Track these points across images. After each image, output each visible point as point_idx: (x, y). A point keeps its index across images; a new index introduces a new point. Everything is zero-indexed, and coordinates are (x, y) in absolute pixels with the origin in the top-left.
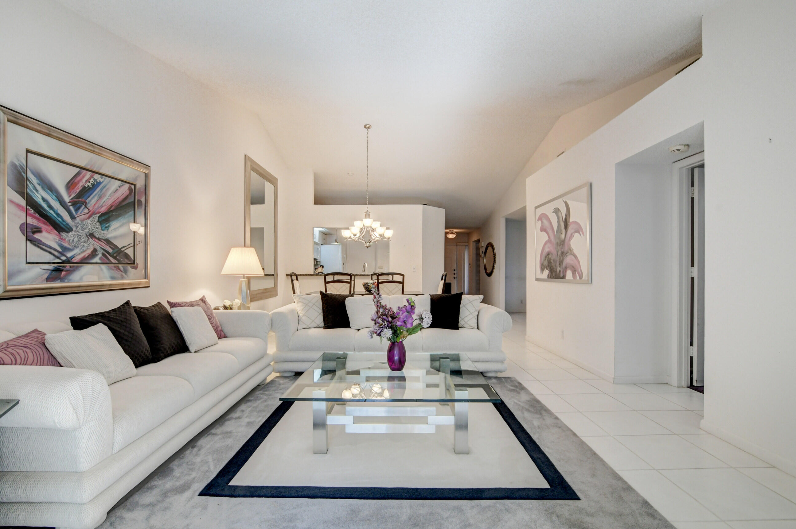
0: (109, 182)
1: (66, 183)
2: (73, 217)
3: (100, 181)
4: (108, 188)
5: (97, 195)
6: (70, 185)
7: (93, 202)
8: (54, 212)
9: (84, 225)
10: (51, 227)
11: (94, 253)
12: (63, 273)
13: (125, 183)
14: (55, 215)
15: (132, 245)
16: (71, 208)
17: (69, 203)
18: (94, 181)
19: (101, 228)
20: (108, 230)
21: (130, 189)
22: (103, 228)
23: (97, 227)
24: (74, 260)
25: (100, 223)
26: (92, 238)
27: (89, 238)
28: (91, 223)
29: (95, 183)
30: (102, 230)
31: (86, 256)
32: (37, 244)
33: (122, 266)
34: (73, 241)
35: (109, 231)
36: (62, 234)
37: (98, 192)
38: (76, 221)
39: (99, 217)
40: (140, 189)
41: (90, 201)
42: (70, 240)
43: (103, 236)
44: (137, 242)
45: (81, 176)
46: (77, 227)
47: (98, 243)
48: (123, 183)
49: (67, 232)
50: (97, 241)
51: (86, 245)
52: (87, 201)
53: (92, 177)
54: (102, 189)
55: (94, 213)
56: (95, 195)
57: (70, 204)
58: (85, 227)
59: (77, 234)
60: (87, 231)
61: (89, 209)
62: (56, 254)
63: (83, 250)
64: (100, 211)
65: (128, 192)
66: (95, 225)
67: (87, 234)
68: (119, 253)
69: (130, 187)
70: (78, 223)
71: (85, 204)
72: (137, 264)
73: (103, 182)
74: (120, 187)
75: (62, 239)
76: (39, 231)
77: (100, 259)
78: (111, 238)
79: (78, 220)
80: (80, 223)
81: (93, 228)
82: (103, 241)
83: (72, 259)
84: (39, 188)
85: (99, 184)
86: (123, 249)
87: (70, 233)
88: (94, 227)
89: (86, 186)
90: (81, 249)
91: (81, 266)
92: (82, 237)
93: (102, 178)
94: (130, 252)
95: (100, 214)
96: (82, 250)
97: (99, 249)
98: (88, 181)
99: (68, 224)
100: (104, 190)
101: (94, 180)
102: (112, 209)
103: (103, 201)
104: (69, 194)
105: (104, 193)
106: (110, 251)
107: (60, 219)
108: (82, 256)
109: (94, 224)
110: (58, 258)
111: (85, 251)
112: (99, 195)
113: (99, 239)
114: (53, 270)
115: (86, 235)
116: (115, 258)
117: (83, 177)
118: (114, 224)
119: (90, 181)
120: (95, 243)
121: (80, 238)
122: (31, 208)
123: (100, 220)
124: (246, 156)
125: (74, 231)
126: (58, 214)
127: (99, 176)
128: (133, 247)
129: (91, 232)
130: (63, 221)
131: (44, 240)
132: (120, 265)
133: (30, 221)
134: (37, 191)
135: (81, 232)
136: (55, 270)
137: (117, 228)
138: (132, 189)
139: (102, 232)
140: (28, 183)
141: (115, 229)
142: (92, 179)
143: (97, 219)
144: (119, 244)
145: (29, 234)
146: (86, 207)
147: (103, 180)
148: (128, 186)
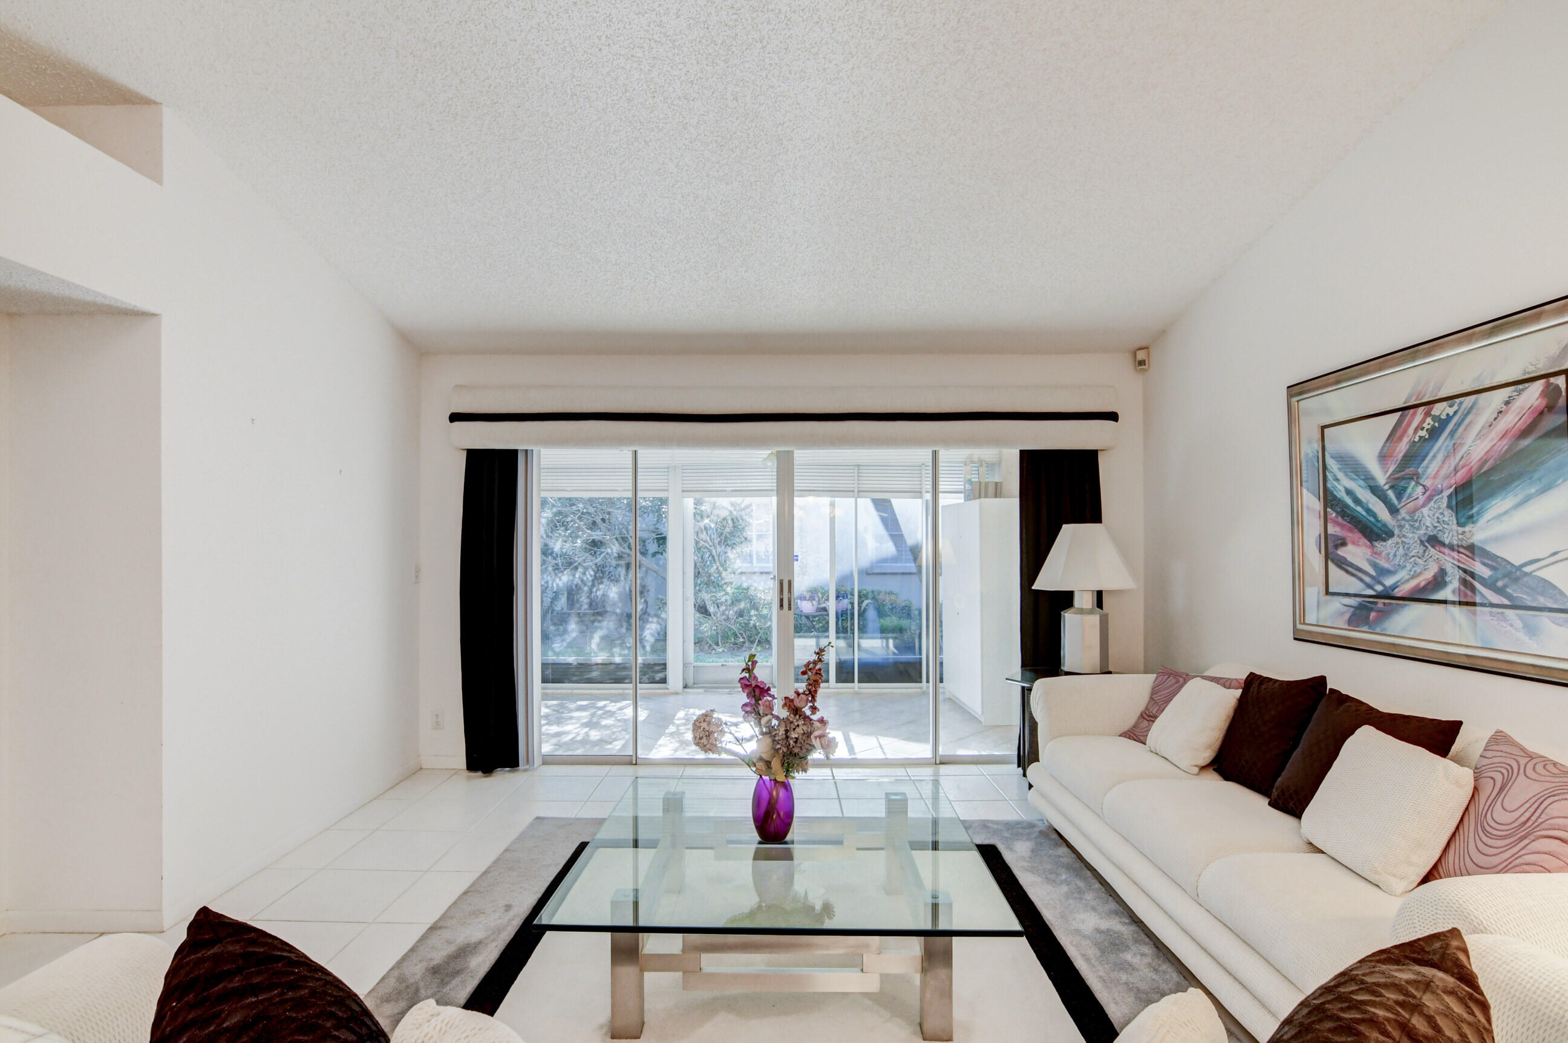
0: (1477, 403)
1: (1379, 449)
2: (1393, 510)
3: (1448, 415)
4: (1468, 425)
5: (1443, 449)
6: (1385, 453)
7: (1433, 470)
8: (1362, 507)
9: (1416, 521)
10: (1360, 535)
11: (1441, 578)
12: (1373, 615)
13: (1526, 385)
14: (1364, 513)
16: (1391, 494)
17: (1384, 485)
18: (1432, 423)
19: (1455, 522)
20: (1475, 522)
21: (1551, 396)
22: (1463, 520)
23: (1446, 519)
24: (1398, 592)
25: (1454, 511)
26: (1433, 547)
27: (1427, 547)
28: (1432, 513)
29: (1436, 424)
30: (1459, 524)
31: (1423, 584)
32: (1343, 564)
33: (1517, 615)
34: (1395, 555)
35: (1478, 525)
36: (1376, 544)
37: (1445, 441)
38: (1400, 517)
39: (1450, 497)
41: (1427, 467)
42: (1389, 554)
43: (1462, 540)
45: (1405, 423)
46: (1401, 527)
47: (1448, 555)
48: (1521, 387)
49: (1384, 540)
50: (1446, 551)
51: (1420, 561)
52: (1420, 470)
53: (1428, 414)
54: (1452, 433)
55: (1437, 492)
56: (1438, 452)
57: (1386, 487)
58: (1417, 524)
59: (1403, 542)
60: (1422, 532)
61: (1424, 486)
62: (1367, 579)
63: (1415, 572)
64: (1453, 482)
65: (1544, 401)
66: (1440, 517)
67: (1423, 539)
68: (1516, 580)
69: (1548, 385)
70: (1403, 519)
71: (1415, 478)
73: (1455, 413)
74: (1507, 403)
75: (1376, 553)
76: (1343, 543)
77: (1455, 592)
78: (1486, 541)
79: (1403, 513)
80: (1408, 518)
81: (1437, 525)
82: (1461, 550)
83: (1393, 590)
84: (1340, 475)
85: (1446, 421)
86: (1527, 569)
87: (1390, 542)
88: (1438, 522)
89: (1417, 439)
90: (1410, 571)
91: (1406, 605)
92: (1412, 547)
93: (1451, 406)
94: (1559, 578)
95: (1452, 490)
96: (1412, 573)
97: (1450, 569)
98: (1420, 427)
99: (1385, 525)
100: (1460, 430)
101: (1434, 418)
102: (1485, 468)
103: (1460, 457)
104: (1385, 468)
105: (1460, 439)
106: (1485, 572)
107: (1372, 519)
108: (1412, 584)
109: (1437, 515)
110: (1369, 586)
111: (1420, 574)
112: (1447, 446)
113: (1451, 547)
114: (1356, 608)
115: (1421, 541)
116: (1500, 591)
117: (1409, 424)
118: (1498, 505)
119: (1426, 426)
120: (1441, 556)
121: (1408, 549)
122: (1332, 509)
123: (1454, 503)
125: (1396, 536)
126: (1369, 511)
127: (1445, 404)
129: (1431, 534)
130: (1377, 521)
131: (1350, 558)
132: (1509, 612)
133: (1332, 529)
134: (1338, 481)
135: (1410, 535)
136: (1361, 607)
137: (1506, 513)
138: (1557, 387)
139: (1460, 529)
140: (1328, 474)
141: (1498, 517)
142: (1429, 420)
143: (1445, 501)
144: (1514, 554)
145: (1331, 549)
146: (1418, 483)
147: (1455, 408)
148: (1539, 385)
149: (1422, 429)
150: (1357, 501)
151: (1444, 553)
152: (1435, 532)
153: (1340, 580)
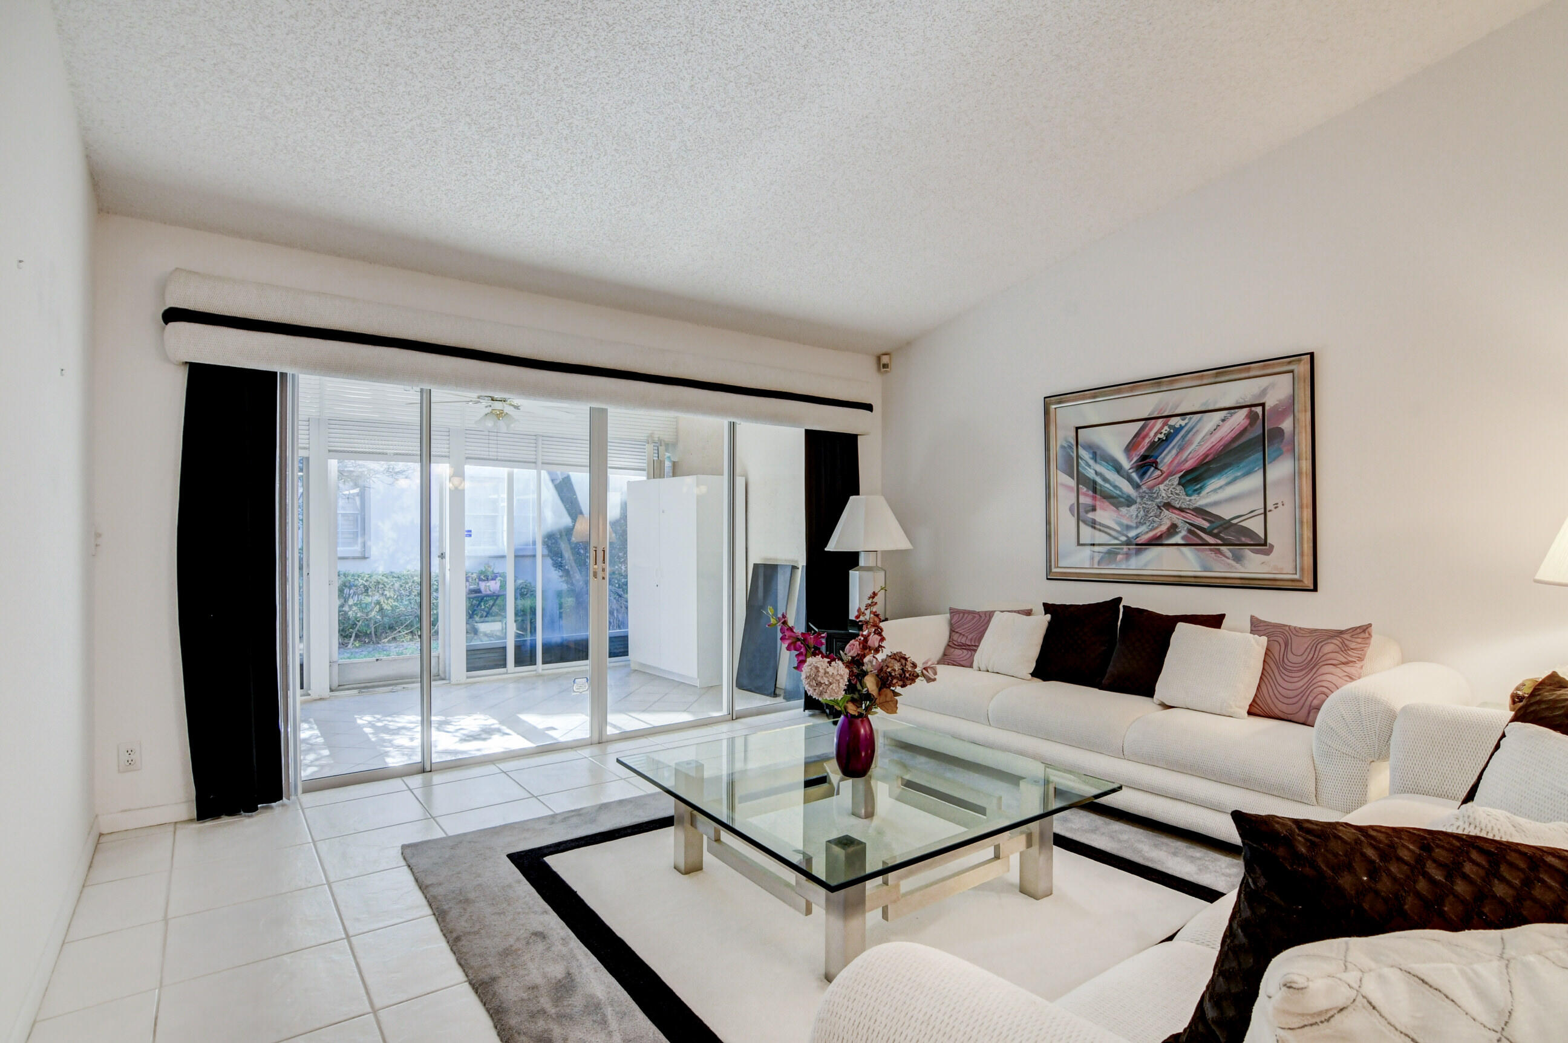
0: (1202, 418)
1: (1125, 446)
2: (1137, 487)
3: (1180, 425)
4: (1197, 431)
5: (1176, 447)
6: (1129, 449)
7: (1168, 459)
8: (1111, 484)
9: (1154, 493)
10: (1107, 503)
11: (1173, 529)
12: (1119, 556)
13: (1237, 410)
14: (1111, 488)
15: (1262, 511)
16: (1134, 475)
17: (1129, 469)
18: (1169, 430)
19: (1184, 493)
20: (1199, 494)
21: (1252, 418)
22: (1190, 492)
23: (1178, 492)
24: (1140, 540)
25: (1183, 486)
26: (1168, 510)
27: (1162, 510)
28: (1166, 488)
29: (1172, 431)
30: (1187, 495)
31: (1159, 534)
32: (1093, 524)
33: (1229, 549)
34: (1137, 516)
35: (1201, 495)
36: (1121, 509)
37: (1178, 442)
38: (1141, 491)
39: (1180, 478)
40: (1275, 408)
41: (1164, 458)
42: (1132, 516)
43: (1189, 505)
44: (1270, 506)
45: (1147, 428)
46: (1142, 497)
47: (1179, 515)
48: (1232, 411)
49: (1129, 506)
50: (1177, 512)
51: (1157, 519)
52: (1158, 460)
53: (1165, 424)
54: (1184, 437)
55: (1171, 474)
56: (1173, 447)
57: (1131, 471)
58: (1155, 495)
59: (1143, 507)
60: (1159, 500)
61: (1161, 471)
62: (1113, 533)
63: (1153, 526)
64: (1183, 468)
65: (1247, 422)
66: (1173, 490)
67: (1160, 505)
68: (1226, 528)
69: (1251, 411)
70: (1144, 492)
71: (1154, 465)
72: (1272, 547)
73: (1186, 424)
74: (1223, 420)
75: (1121, 516)
76: (1093, 509)
77: (1183, 538)
78: (1207, 505)
79: (1144, 488)
80: (1148, 491)
81: (1170, 495)
82: (1188, 511)
83: (1135, 539)
84: (1092, 462)
85: (1177, 430)
86: (1234, 521)
87: (1132, 507)
88: (1172, 494)
89: (1156, 440)
91: (1146, 549)
92: (1151, 510)
93: (1183, 420)
94: (1255, 525)
95: (1182, 473)
96: (1150, 527)
97: (1180, 524)
98: (1159, 432)
99: (1129, 496)
100: (1190, 435)
101: (1170, 427)
102: (1207, 460)
103: (1189, 452)
104: (1129, 458)
105: (1189, 440)
106: (1206, 525)
107: (1118, 492)
108: (1151, 534)
109: (1171, 489)
110: (1116, 538)
111: (1157, 528)
112: (1179, 445)
113: (1181, 510)
114: (1106, 553)
115: (1158, 506)
116: (1216, 536)
117: (1151, 429)
118: (1214, 483)
119: (1164, 431)
120: (1174, 516)
121: (1148, 512)
122: (1084, 486)
123: (1183, 481)
125: (1137, 504)
126: (1115, 487)
127: (1178, 418)
128: (1263, 516)
129: (1166, 501)
130: (1122, 493)
131: (1098, 519)
132: (1222, 548)
133: (1083, 500)
134: (1089, 466)
135: (1149, 503)
136: (1109, 552)
137: (1221, 487)
138: (1256, 414)
139: (1188, 498)
140: (1080, 461)
141: (1215, 491)
142: (1166, 428)
143: (1176, 482)
144: (1226, 513)
145: (1081, 514)
146: (1156, 468)
147: (1186, 421)
148: (1245, 411)
149: (1161, 433)
150: (1105, 480)
151: (1175, 514)
152: (1169, 500)
153: (1087, 533)
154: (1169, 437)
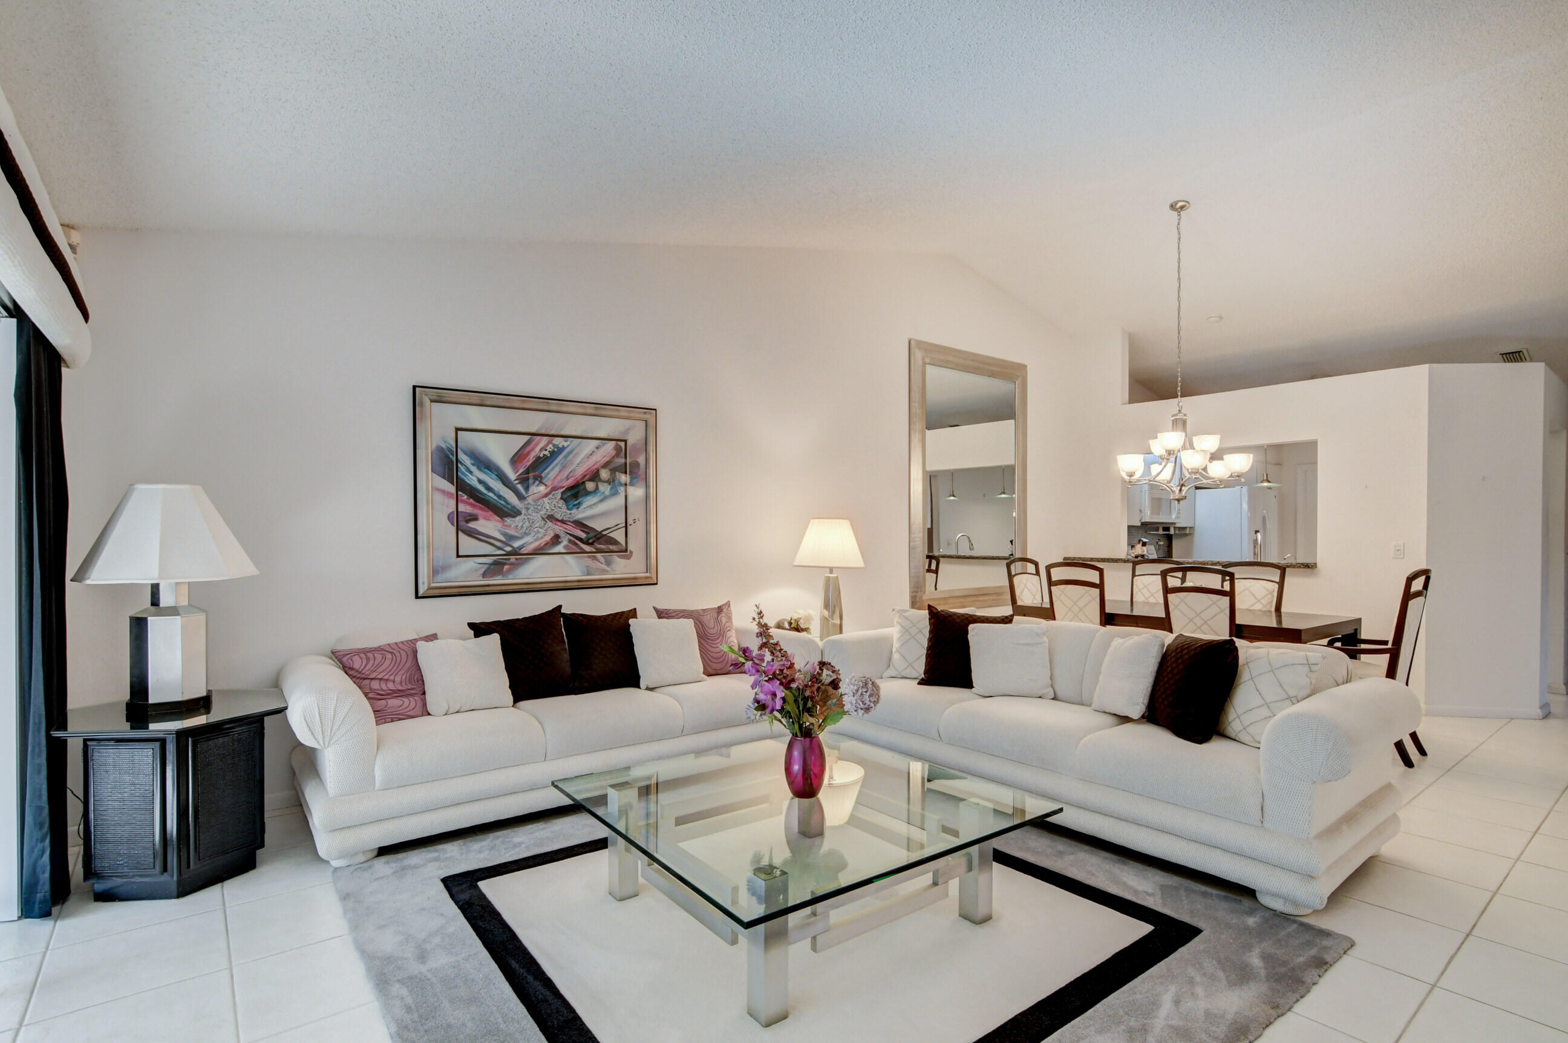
0: (580, 443)
1: (511, 456)
2: (521, 497)
3: (563, 446)
4: (577, 453)
5: (559, 465)
6: (516, 460)
7: (552, 475)
8: (495, 494)
9: (539, 505)
10: (491, 513)
11: (556, 539)
12: (506, 567)
13: (607, 441)
14: (496, 498)
15: (624, 525)
16: (519, 487)
17: (515, 480)
18: (553, 448)
19: (566, 507)
20: (578, 508)
21: (618, 449)
22: (570, 507)
23: (560, 505)
24: (524, 551)
25: (565, 501)
26: (551, 521)
27: (547, 522)
28: (550, 501)
29: (556, 450)
30: (568, 509)
31: (543, 544)
32: (472, 534)
33: (602, 556)
34: (522, 527)
35: (579, 510)
36: (506, 519)
37: (560, 461)
38: (526, 502)
39: (562, 493)
40: (634, 446)
41: (548, 474)
42: (517, 526)
43: (570, 518)
44: (630, 521)
45: (533, 443)
46: (527, 509)
47: (561, 526)
48: (604, 442)
49: (514, 517)
50: (559, 524)
51: (541, 530)
52: (543, 475)
53: (550, 442)
54: (566, 457)
55: (554, 489)
56: (557, 465)
57: (517, 482)
58: (540, 508)
59: (528, 518)
60: (543, 512)
61: (546, 485)
62: (498, 544)
63: (538, 537)
64: (564, 485)
65: (614, 453)
66: (556, 504)
67: (544, 517)
68: (599, 539)
69: (617, 445)
70: (529, 504)
71: (539, 479)
72: (631, 552)
73: (568, 446)
74: (597, 448)
75: (506, 526)
76: (475, 518)
77: (565, 547)
78: (583, 518)
79: (530, 500)
80: (532, 503)
81: (554, 508)
82: (569, 523)
83: (520, 550)
84: (473, 469)
85: (561, 450)
86: (604, 533)
87: (518, 518)
88: (555, 507)
89: (541, 455)
90: (534, 536)
91: (533, 558)
92: (536, 522)
93: (566, 441)
94: (619, 536)
95: (564, 489)
96: (535, 538)
97: (562, 535)
98: (544, 449)
99: (514, 507)
100: (571, 456)
101: (554, 445)
102: (582, 481)
103: (570, 470)
104: (516, 470)
105: (570, 461)
106: (583, 535)
107: (502, 502)
108: (535, 544)
109: (554, 503)
110: (501, 548)
111: (542, 538)
112: (562, 463)
113: (563, 522)
114: (491, 564)
115: (542, 518)
116: (591, 545)
117: (537, 445)
118: (589, 500)
119: (548, 448)
120: (556, 527)
121: (533, 523)
122: (464, 493)
123: (565, 497)
124: (913, 343)
125: (523, 515)
126: (500, 497)
127: (562, 439)
128: (624, 528)
129: (550, 514)
130: (508, 503)
131: (480, 529)
132: (598, 555)
133: (462, 508)
134: (471, 472)
135: (535, 514)
136: (495, 563)
137: (594, 504)
138: (621, 447)
139: (569, 512)
140: (459, 465)
141: (590, 507)
142: (550, 446)
143: (559, 495)
144: (598, 525)
145: (461, 523)
146: (541, 482)
147: (568, 443)
148: (613, 443)
149: (546, 450)
150: (489, 489)
151: (558, 525)
152: (552, 513)
153: (468, 544)
154: (554, 454)
